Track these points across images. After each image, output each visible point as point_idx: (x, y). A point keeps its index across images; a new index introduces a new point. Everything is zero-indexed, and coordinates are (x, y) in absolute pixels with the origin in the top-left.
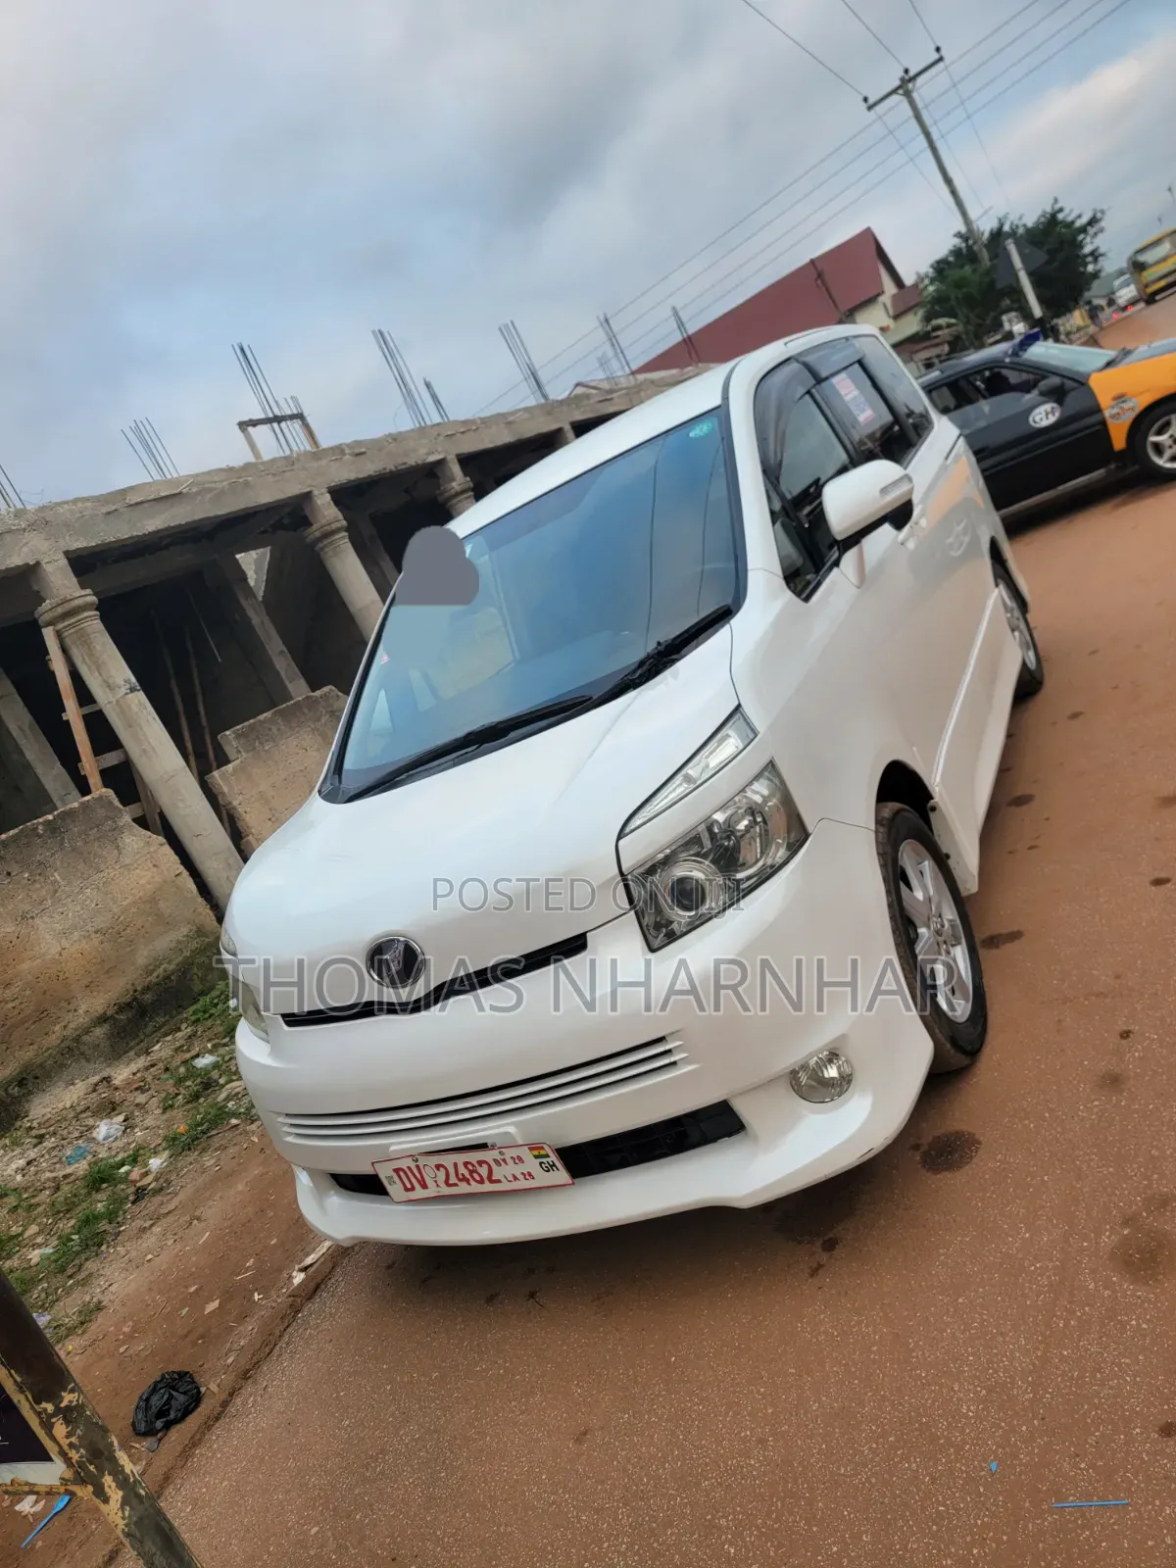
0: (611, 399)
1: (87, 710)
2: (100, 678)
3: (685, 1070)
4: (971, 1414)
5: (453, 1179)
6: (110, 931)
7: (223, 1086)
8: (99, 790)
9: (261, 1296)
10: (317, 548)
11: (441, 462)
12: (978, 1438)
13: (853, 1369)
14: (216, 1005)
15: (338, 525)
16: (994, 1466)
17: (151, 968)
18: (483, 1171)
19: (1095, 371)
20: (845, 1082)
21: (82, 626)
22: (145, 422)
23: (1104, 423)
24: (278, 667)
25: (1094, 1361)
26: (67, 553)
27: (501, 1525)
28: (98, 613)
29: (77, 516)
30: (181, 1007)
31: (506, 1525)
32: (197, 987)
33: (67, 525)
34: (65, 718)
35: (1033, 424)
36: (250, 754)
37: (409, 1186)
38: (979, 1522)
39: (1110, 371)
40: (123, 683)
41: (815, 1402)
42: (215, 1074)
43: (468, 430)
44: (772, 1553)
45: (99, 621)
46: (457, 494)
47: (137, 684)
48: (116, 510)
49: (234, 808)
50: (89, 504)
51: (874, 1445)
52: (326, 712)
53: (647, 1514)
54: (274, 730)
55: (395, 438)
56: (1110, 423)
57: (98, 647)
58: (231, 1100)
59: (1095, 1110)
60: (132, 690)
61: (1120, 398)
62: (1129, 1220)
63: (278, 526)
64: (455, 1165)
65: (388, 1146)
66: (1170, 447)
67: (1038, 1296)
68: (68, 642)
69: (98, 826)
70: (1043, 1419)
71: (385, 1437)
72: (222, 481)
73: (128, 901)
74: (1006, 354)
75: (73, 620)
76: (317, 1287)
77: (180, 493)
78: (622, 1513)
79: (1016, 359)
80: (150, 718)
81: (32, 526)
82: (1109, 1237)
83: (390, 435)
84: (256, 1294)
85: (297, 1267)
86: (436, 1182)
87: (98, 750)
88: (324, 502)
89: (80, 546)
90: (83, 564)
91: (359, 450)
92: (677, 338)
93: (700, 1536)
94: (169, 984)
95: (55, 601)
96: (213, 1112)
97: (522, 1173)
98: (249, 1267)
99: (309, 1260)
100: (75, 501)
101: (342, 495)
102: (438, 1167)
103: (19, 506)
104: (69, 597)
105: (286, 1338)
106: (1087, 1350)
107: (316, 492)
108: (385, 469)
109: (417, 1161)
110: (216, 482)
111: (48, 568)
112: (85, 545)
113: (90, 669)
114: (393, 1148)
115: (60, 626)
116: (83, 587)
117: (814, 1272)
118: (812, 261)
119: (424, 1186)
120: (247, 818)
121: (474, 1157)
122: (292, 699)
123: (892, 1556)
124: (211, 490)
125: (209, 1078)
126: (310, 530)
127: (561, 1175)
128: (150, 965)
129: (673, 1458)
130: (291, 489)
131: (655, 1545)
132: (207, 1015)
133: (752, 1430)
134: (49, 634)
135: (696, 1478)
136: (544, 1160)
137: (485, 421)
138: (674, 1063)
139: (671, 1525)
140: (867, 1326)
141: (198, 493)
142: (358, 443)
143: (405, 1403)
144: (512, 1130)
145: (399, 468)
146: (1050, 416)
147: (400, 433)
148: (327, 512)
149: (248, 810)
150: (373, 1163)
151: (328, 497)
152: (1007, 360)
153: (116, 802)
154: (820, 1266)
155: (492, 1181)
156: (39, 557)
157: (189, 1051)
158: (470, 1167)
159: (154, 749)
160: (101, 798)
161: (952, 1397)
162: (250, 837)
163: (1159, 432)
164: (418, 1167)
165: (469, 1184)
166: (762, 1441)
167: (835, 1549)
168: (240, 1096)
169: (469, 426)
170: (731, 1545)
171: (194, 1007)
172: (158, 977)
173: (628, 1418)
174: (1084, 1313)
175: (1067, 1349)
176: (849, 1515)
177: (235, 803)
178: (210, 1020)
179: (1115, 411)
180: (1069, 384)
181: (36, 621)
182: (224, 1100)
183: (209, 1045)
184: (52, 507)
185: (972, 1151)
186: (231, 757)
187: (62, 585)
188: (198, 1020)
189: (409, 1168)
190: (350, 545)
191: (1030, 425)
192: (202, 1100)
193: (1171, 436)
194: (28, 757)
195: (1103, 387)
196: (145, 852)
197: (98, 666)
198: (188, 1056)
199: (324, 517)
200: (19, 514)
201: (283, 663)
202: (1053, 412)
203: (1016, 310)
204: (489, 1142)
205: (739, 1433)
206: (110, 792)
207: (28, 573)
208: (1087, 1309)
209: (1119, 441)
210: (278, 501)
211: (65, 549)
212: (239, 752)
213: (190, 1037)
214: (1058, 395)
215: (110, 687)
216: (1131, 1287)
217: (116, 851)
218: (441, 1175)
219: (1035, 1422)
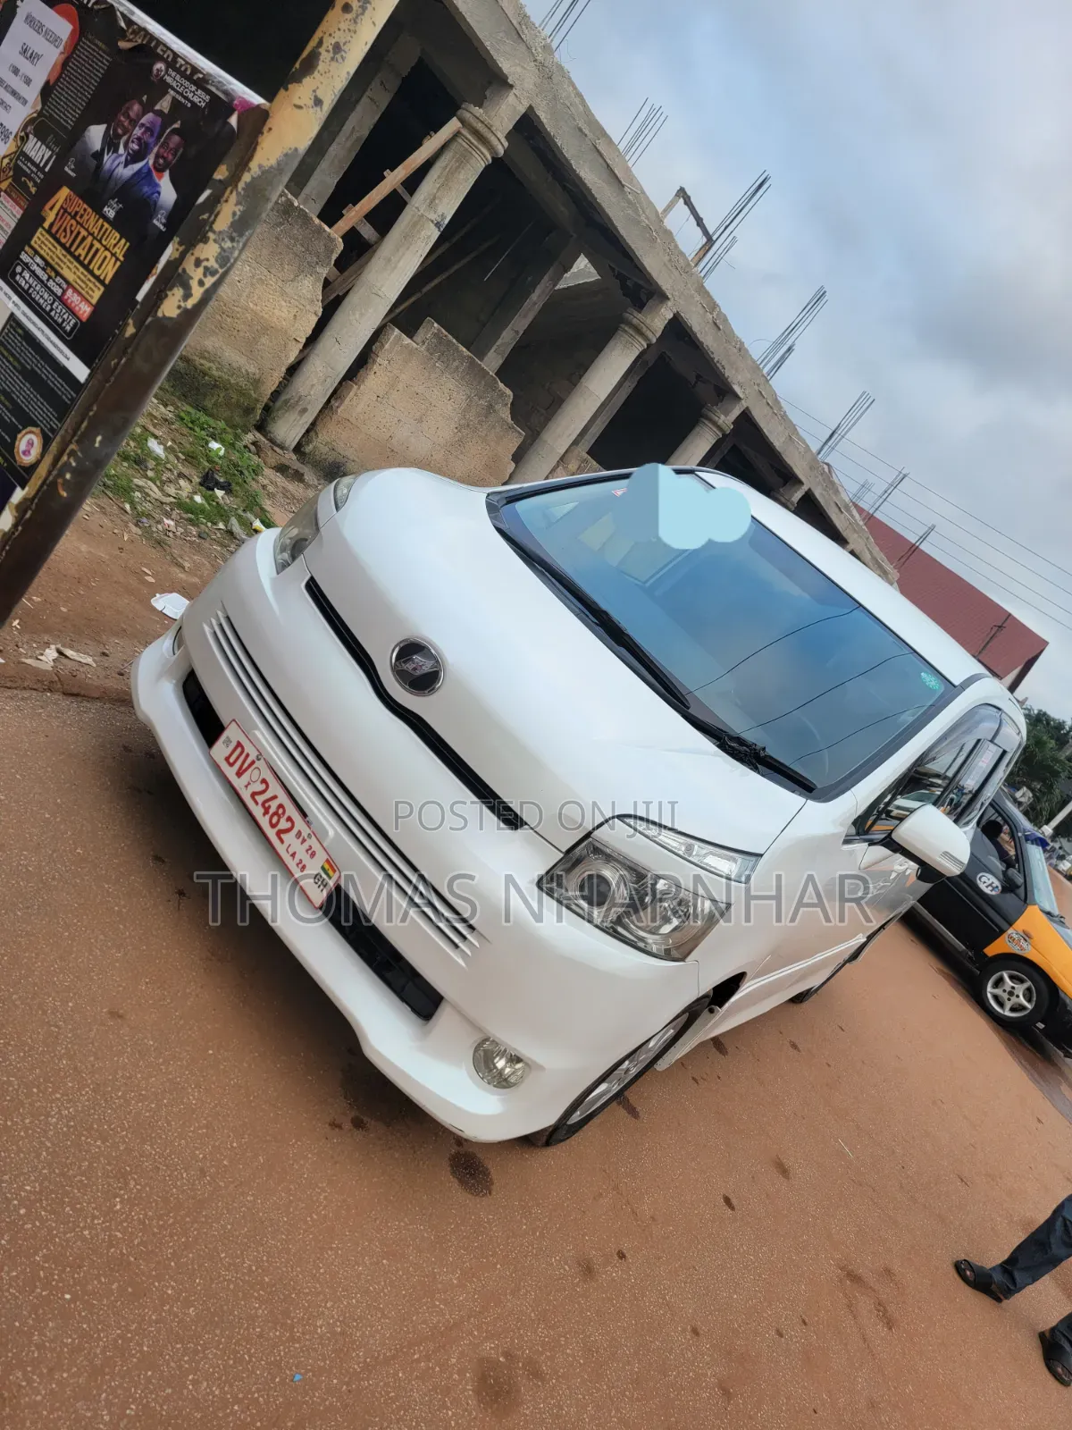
0: (842, 512)
1: (401, 190)
2: (435, 191)
3: (456, 958)
4: (319, 1330)
5: (260, 799)
6: (222, 304)
7: (146, 477)
8: (336, 233)
9: (18, 627)
10: (623, 326)
11: (737, 397)
12: (307, 1350)
13: (291, 1210)
14: (203, 429)
15: (649, 334)
16: (298, 1377)
17: (206, 355)
18: (284, 824)
19: (1040, 907)
20: (502, 1082)
21: (474, 153)
22: (662, 118)
23: (1002, 931)
24: (504, 334)
25: (408, 1402)
26: (531, 108)
27: (17, 994)
28: (490, 161)
29: (566, 102)
30: (184, 397)
31: (20, 998)
32: (209, 403)
33: (555, 98)
34: (385, 173)
35: (979, 876)
36: (426, 353)
37: (231, 760)
38: (256, 1395)
39: (1044, 917)
40: (440, 213)
41: (253, 1195)
42: (151, 464)
43: (771, 408)
44: (136, 1242)
45: (484, 166)
46: (715, 424)
47: (444, 226)
48: (586, 135)
49: (374, 361)
50: (581, 108)
51: (254, 1268)
52: (489, 401)
53: (99, 1115)
54: (456, 364)
55: (741, 349)
56: (1005, 936)
57: (461, 177)
58: (141, 492)
59: (562, 1271)
60: (438, 225)
61: (1027, 936)
62: (511, 1355)
63: (622, 279)
64: (275, 797)
65: (257, 728)
66: (1004, 991)
67: (423, 1323)
68: (454, 146)
69: (308, 250)
70: (349, 1391)
71: (13, 840)
72: (647, 218)
73: (255, 308)
74: (1024, 831)
75: (476, 143)
76: (77, 695)
77: (623, 186)
78: (87, 1092)
79: (1023, 840)
80: (420, 252)
81: (541, 66)
82: (491, 1348)
83: (742, 344)
84: (17, 621)
85: (59, 646)
86: (249, 784)
87: (370, 217)
88: (666, 313)
89: (542, 118)
90: (527, 127)
91: (720, 324)
92: (913, 539)
93: (111, 1171)
94: (200, 378)
95: (484, 117)
96: (124, 483)
97: (301, 860)
98: (33, 600)
99: (69, 652)
100: (579, 95)
101: (677, 327)
102: (264, 781)
103: (554, 45)
104: (493, 129)
105: (26, 694)
106: (412, 1390)
107: (670, 303)
108: (713, 353)
109: (259, 759)
110: (644, 212)
111: (511, 98)
112: (545, 121)
113: (439, 177)
114: (257, 733)
115: (465, 132)
116: (507, 137)
117: (335, 1125)
118: (1010, 615)
119: (239, 774)
120: (371, 376)
121: (291, 810)
122: (481, 360)
123: (193, 1343)
124: (636, 211)
125: (145, 460)
126: (635, 313)
127: (319, 896)
128: (209, 353)
129: (147, 1106)
130: (664, 281)
131: (83, 1138)
132: (190, 425)
133: (205, 1157)
134: (453, 125)
135: (147, 1136)
136: (324, 876)
137: (784, 417)
138: (456, 946)
139: (104, 1140)
140: (325, 1198)
141: (629, 202)
142: (725, 320)
143: (46, 839)
144: (331, 833)
145: (718, 364)
146: (990, 888)
147: (747, 351)
148: (657, 321)
149: (378, 374)
150: (234, 720)
151: (670, 316)
152: (1020, 834)
153: (334, 256)
154: (339, 1127)
155: (279, 834)
156: (517, 84)
157: (155, 426)
158: (281, 811)
159: (395, 268)
160: (330, 239)
161: (320, 1306)
162: (355, 387)
163: (1011, 978)
164: (253, 762)
165: (264, 814)
166: (203, 1172)
167: (170, 1292)
168: (148, 499)
169: (774, 405)
170: (121, 1202)
171: (192, 411)
172: (202, 365)
173: (151, 1045)
174: (433, 1369)
175: (404, 1373)
176: (198, 1285)
177: (379, 360)
178: (188, 430)
179: (1015, 936)
180: (1021, 891)
181: (459, 108)
182: (136, 485)
183: (170, 443)
184: (564, 75)
185: (482, 1191)
186: (415, 338)
187: (501, 117)
188: (182, 419)
189: (248, 755)
190: (637, 353)
191: (976, 877)
192: (125, 464)
193: (1013, 988)
194: (331, 149)
195: (1031, 919)
196: (304, 303)
197: (445, 184)
198: (151, 428)
199: (652, 321)
200: (547, 48)
201: (508, 338)
202: (993, 889)
203: (1034, 796)
204: (310, 818)
205: (197, 1149)
206: (340, 246)
207: (499, 82)
208: (437, 1369)
209: (992, 950)
210: (649, 274)
211: (534, 105)
212: (423, 342)
213: (166, 420)
214: (1009, 886)
215: (432, 202)
216: (471, 1393)
217: (292, 276)
218: (260, 787)
219: (345, 1387)
